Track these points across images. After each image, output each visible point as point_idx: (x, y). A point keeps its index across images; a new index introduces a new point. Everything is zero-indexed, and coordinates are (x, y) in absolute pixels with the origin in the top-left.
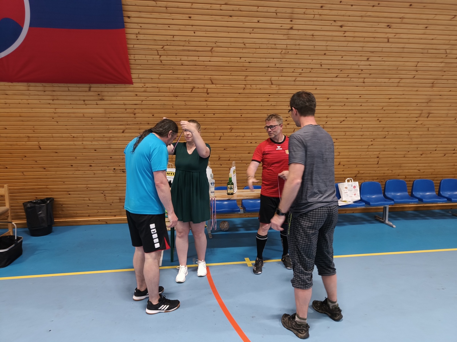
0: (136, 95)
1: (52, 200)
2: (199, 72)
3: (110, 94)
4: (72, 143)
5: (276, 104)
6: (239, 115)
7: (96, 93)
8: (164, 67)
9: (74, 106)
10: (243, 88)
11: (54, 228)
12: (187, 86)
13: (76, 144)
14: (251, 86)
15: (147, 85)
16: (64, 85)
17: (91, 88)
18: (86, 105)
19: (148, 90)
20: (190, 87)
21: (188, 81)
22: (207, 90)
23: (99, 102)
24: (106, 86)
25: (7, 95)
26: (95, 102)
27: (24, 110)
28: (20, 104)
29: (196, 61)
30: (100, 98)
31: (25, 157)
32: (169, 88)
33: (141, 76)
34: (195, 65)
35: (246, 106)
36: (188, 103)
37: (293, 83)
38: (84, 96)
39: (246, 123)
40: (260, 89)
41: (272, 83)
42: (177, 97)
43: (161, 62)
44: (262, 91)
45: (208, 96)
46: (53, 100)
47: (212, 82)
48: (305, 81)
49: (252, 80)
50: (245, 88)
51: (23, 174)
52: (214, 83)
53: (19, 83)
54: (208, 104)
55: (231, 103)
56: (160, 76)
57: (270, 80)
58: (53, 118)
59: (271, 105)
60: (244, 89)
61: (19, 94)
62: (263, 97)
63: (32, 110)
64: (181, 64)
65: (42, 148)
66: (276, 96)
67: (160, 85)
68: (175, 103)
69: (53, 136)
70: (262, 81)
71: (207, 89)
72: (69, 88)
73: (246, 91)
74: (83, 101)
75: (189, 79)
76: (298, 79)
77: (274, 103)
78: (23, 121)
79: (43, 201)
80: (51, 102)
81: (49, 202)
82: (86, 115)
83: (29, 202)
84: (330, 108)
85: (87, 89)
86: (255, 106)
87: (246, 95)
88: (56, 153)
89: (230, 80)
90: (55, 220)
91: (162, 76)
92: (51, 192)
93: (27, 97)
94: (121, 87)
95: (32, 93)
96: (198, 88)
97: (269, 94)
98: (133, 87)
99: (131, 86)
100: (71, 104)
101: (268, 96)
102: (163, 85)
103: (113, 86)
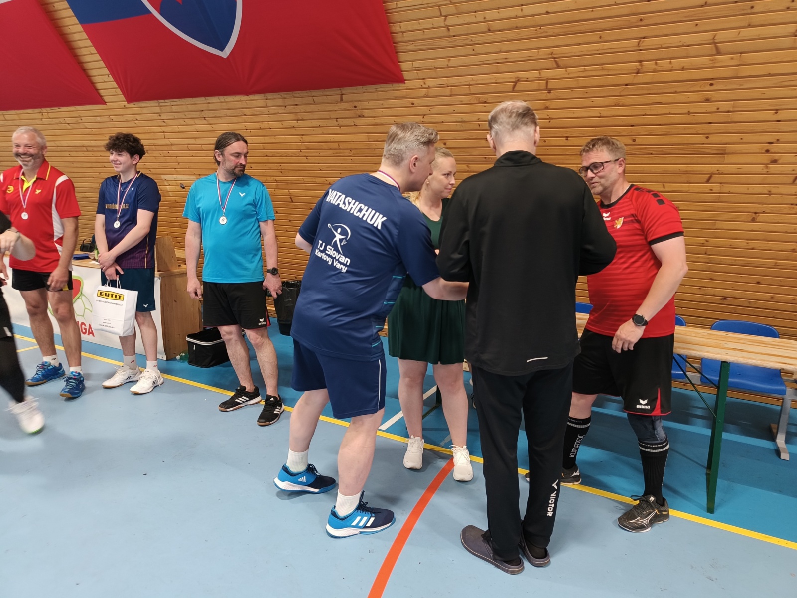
0: (413, 104)
2: (526, 42)
3: (371, 104)
5: (733, 107)
7: (351, 103)
8: (455, 41)
9: (326, 130)
10: (635, 71)
12: (504, 78)
14: (656, 64)
15: (430, 82)
16: (307, 93)
17: (344, 96)
18: (340, 126)
19: (432, 91)
20: (510, 78)
21: (503, 67)
22: (547, 82)
23: (358, 121)
24: (365, 91)
25: (245, 115)
26: (350, 122)
27: (267, 139)
28: (260, 128)
29: (516, 17)
30: (359, 112)
32: (470, 85)
33: (416, 64)
34: (517, 28)
35: (645, 115)
38: (336, 110)
39: (645, 159)
40: (683, 69)
41: (717, 48)
42: (485, 102)
43: (449, 30)
44: (686, 75)
45: (550, 96)
46: (298, 120)
47: (556, 61)
49: (660, 47)
50: (642, 71)
52: (562, 66)
53: (256, 95)
54: (551, 116)
55: (605, 111)
56: (449, 60)
57: (711, 42)
58: (301, 151)
59: (718, 111)
60: (637, 73)
61: (258, 113)
62: (692, 89)
63: (275, 138)
64: (487, 30)
65: (294, 200)
66: (733, 83)
67: (452, 81)
68: (483, 116)
69: (305, 180)
70: (689, 46)
71: (548, 79)
72: (314, 98)
73: (643, 77)
74: (335, 120)
75: (506, 61)
77: (724, 106)
78: (267, 156)
80: (294, 123)
82: (342, 145)
85: (338, 98)
86: (670, 114)
87: (642, 89)
89: (599, 54)
91: (454, 62)
93: (266, 118)
94: (387, 89)
95: (272, 110)
96: (526, 79)
97: (712, 79)
98: (406, 88)
99: (402, 86)
100: (320, 126)
101: (709, 86)
102: (457, 79)
103: (375, 90)
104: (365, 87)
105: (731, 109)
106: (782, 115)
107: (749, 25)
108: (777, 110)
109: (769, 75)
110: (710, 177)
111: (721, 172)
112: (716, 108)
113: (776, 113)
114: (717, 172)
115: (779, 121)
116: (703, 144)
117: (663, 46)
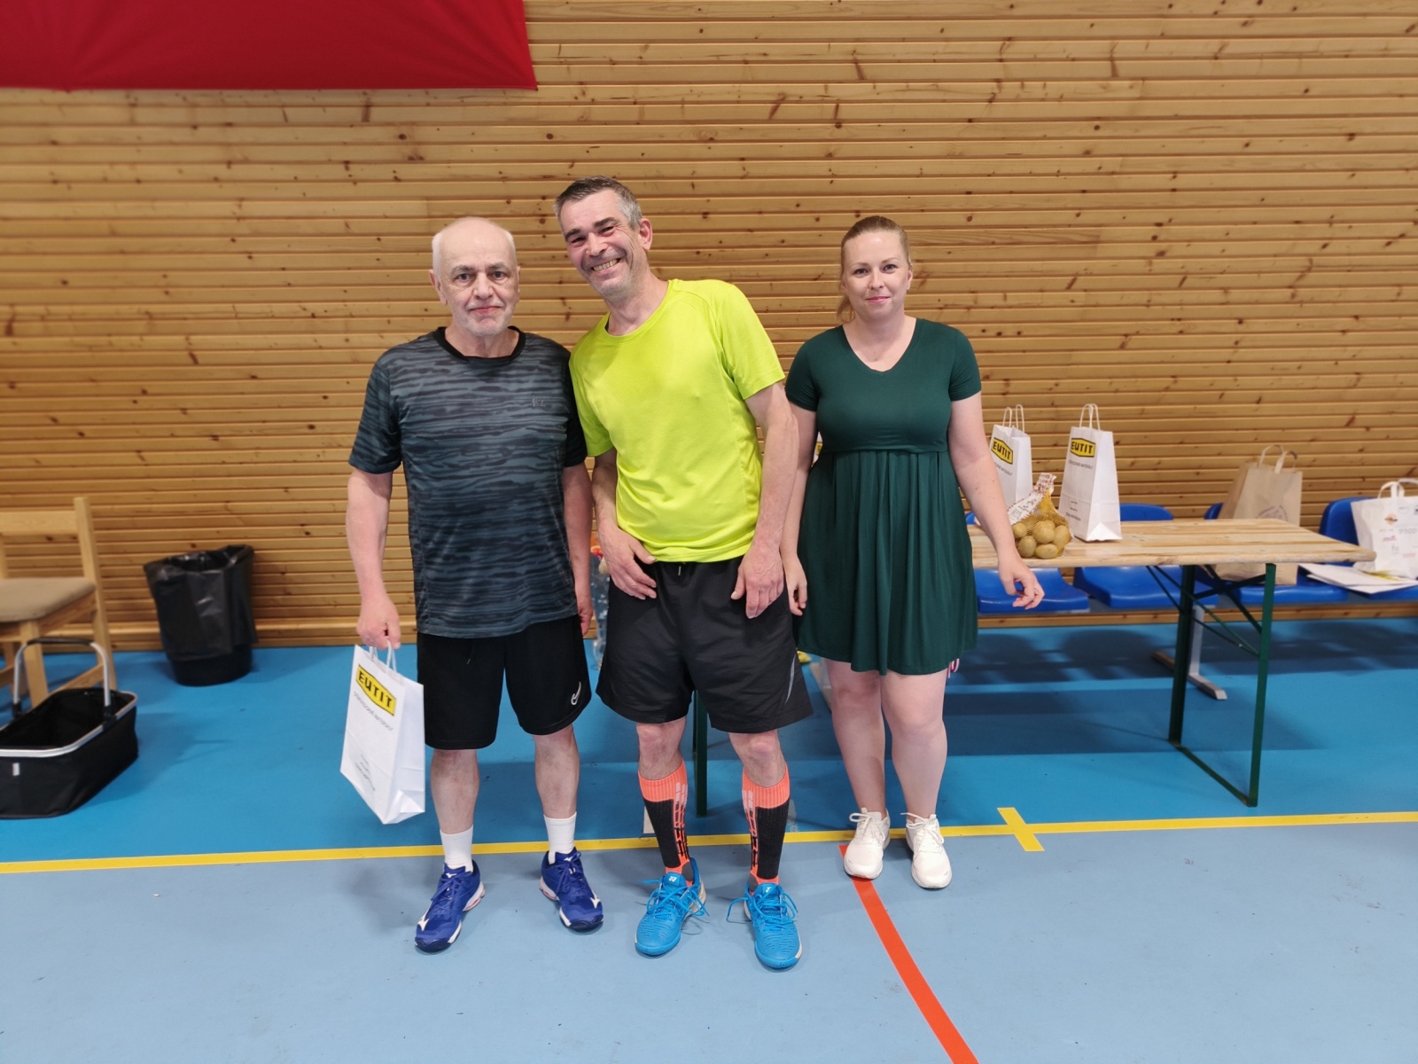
0: (550, 136)
1: (245, 554)
2: (808, 25)
3: (447, 133)
4: (307, 339)
5: (1121, 166)
6: (960, 218)
7: (391, 129)
8: (663, 8)
9: (311, 189)
10: (989, 97)
11: (258, 654)
12: (756, 93)
13: (323, 345)
14: (1023, 86)
15: (595, 91)
16: (266, 96)
17: (373, 109)
18: (355, 182)
19: (598, 111)
20: (768, 94)
21: (761, 70)
22: (837, 107)
23: (405, 170)
24: (431, 101)
26: (386, 171)
27: (124, 208)
28: (105, 180)
30: (407, 150)
31: (144, 392)
32: (683, 102)
33: (569, 50)
35: (994, 174)
36: (753, 167)
37: (1206, 67)
38: (345, 144)
39: (983, 252)
40: (1061, 99)
41: (1114, 68)
42: (711, 140)
44: (1065, 109)
45: (839, 133)
46: (229, 163)
47: (859, 70)
48: (1261, 58)
49: (1032, 56)
50: (998, 97)
51: (142, 458)
52: (868, 78)
53: (96, 92)
54: (835, 171)
55: (930, 166)
56: (646, 48)
57: (1108, 56)
58: (233, 240)
59: (1099, 172)
60: (990, 101)
61: (100, 140)
62: (1069, 134)
63: (153, 207)
65: (200, 361)
66: (1124, 128)
67: (644, 91)
68: (703, 168)
69: (238, 310)
70: (1073, 60)
71: (838, 102)
72: (288, 111)
73: (1000, 109)
74: (342, 167)
75: (765, 59)
76: (1235, 46)
77: (1110, 163)
78: (122, 253)
79: (217, 558)
80: (221, 171)
81: (237, 563)
82: (356, 226)
83: (166, 562)
84: (1354, 181)
85: (356, 114)
86: (1031, 174)
87: (996, 129)
88: (254, 377)
89: (935, 61)
90: (259, 627)
91: (655, 51)
92: (242, 524)
93: (129, 154)
94: (490, 100)
95: (148, 133)
96: (797, 99)
97: (1099, 119)
98: (537, 101)
99: (529, 95)
100: (296, 179)
101: (1093, 129)
102: (658, 89)
103: (458, 101)
104: (432, 91)
105: (1118, 170)
106: (1182, 180)
107: (1162, 35)
108: (1175, 173)
109: (1177, 117)
110: (1073, 282)
111: (1089, 272)
112: (1098, 166)
113: (1174, 177)
114: (1085, 272)
115: (1174, 190)
116: (1070, 226)
117: (1038, 56)
